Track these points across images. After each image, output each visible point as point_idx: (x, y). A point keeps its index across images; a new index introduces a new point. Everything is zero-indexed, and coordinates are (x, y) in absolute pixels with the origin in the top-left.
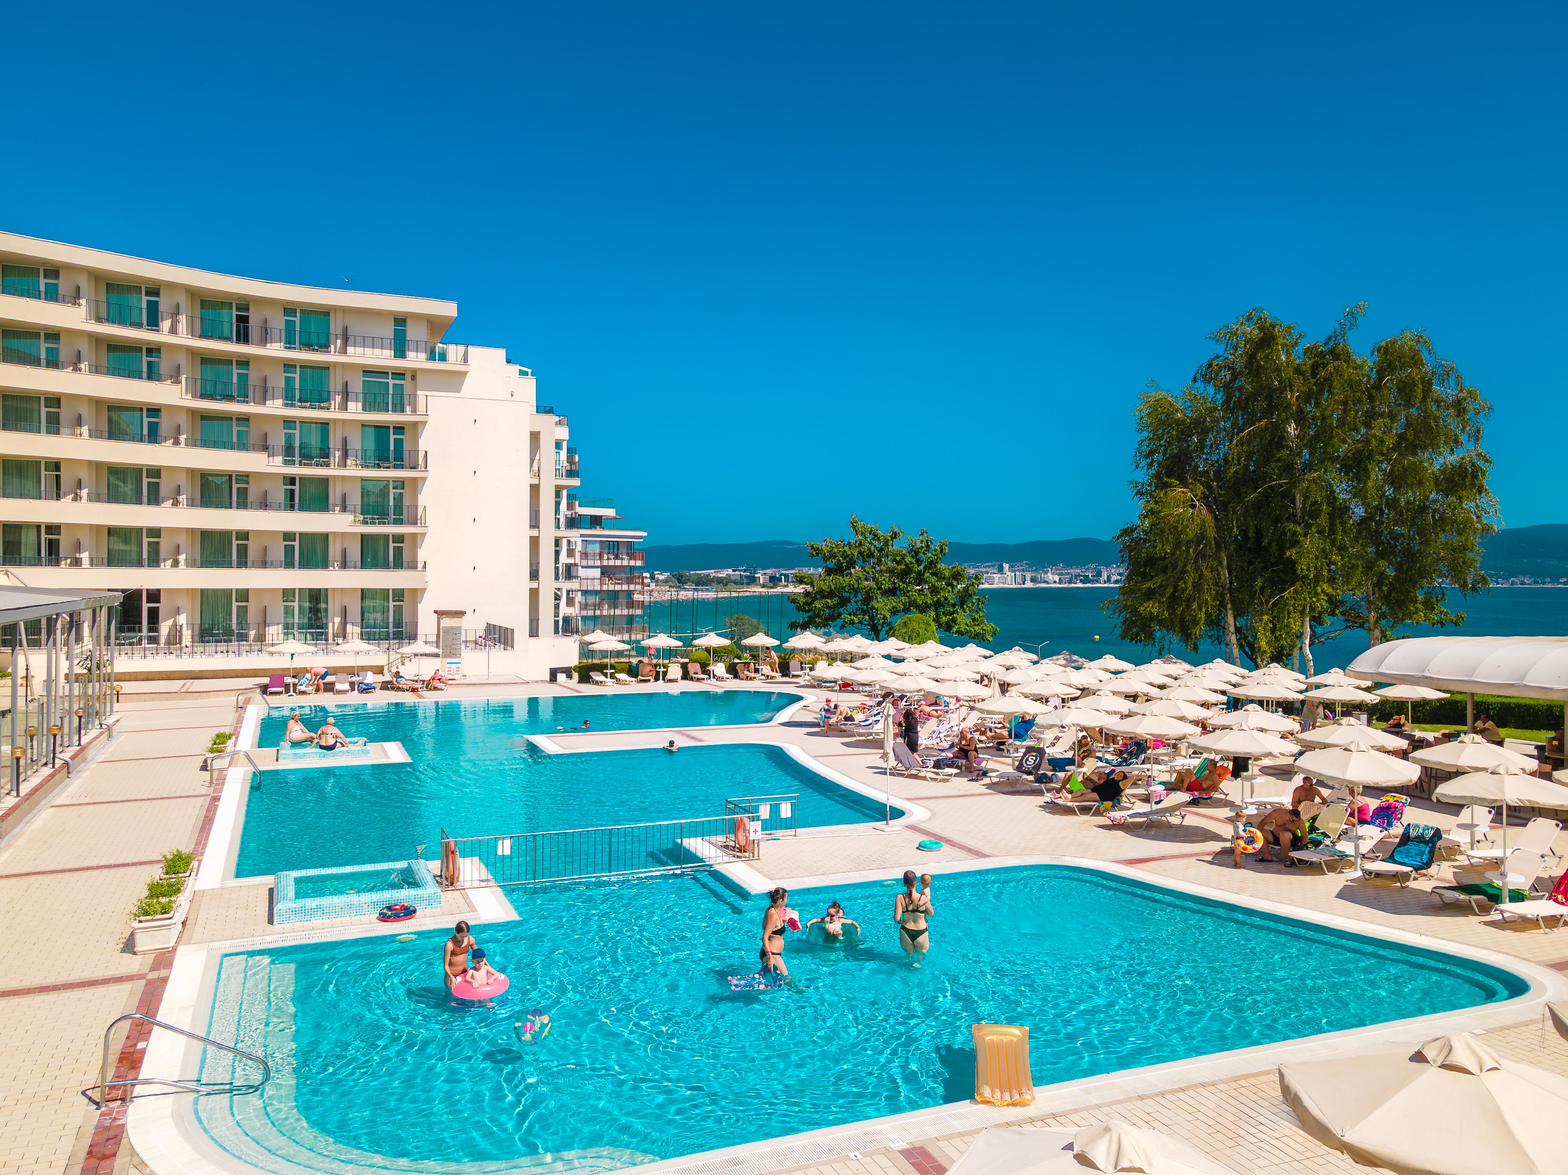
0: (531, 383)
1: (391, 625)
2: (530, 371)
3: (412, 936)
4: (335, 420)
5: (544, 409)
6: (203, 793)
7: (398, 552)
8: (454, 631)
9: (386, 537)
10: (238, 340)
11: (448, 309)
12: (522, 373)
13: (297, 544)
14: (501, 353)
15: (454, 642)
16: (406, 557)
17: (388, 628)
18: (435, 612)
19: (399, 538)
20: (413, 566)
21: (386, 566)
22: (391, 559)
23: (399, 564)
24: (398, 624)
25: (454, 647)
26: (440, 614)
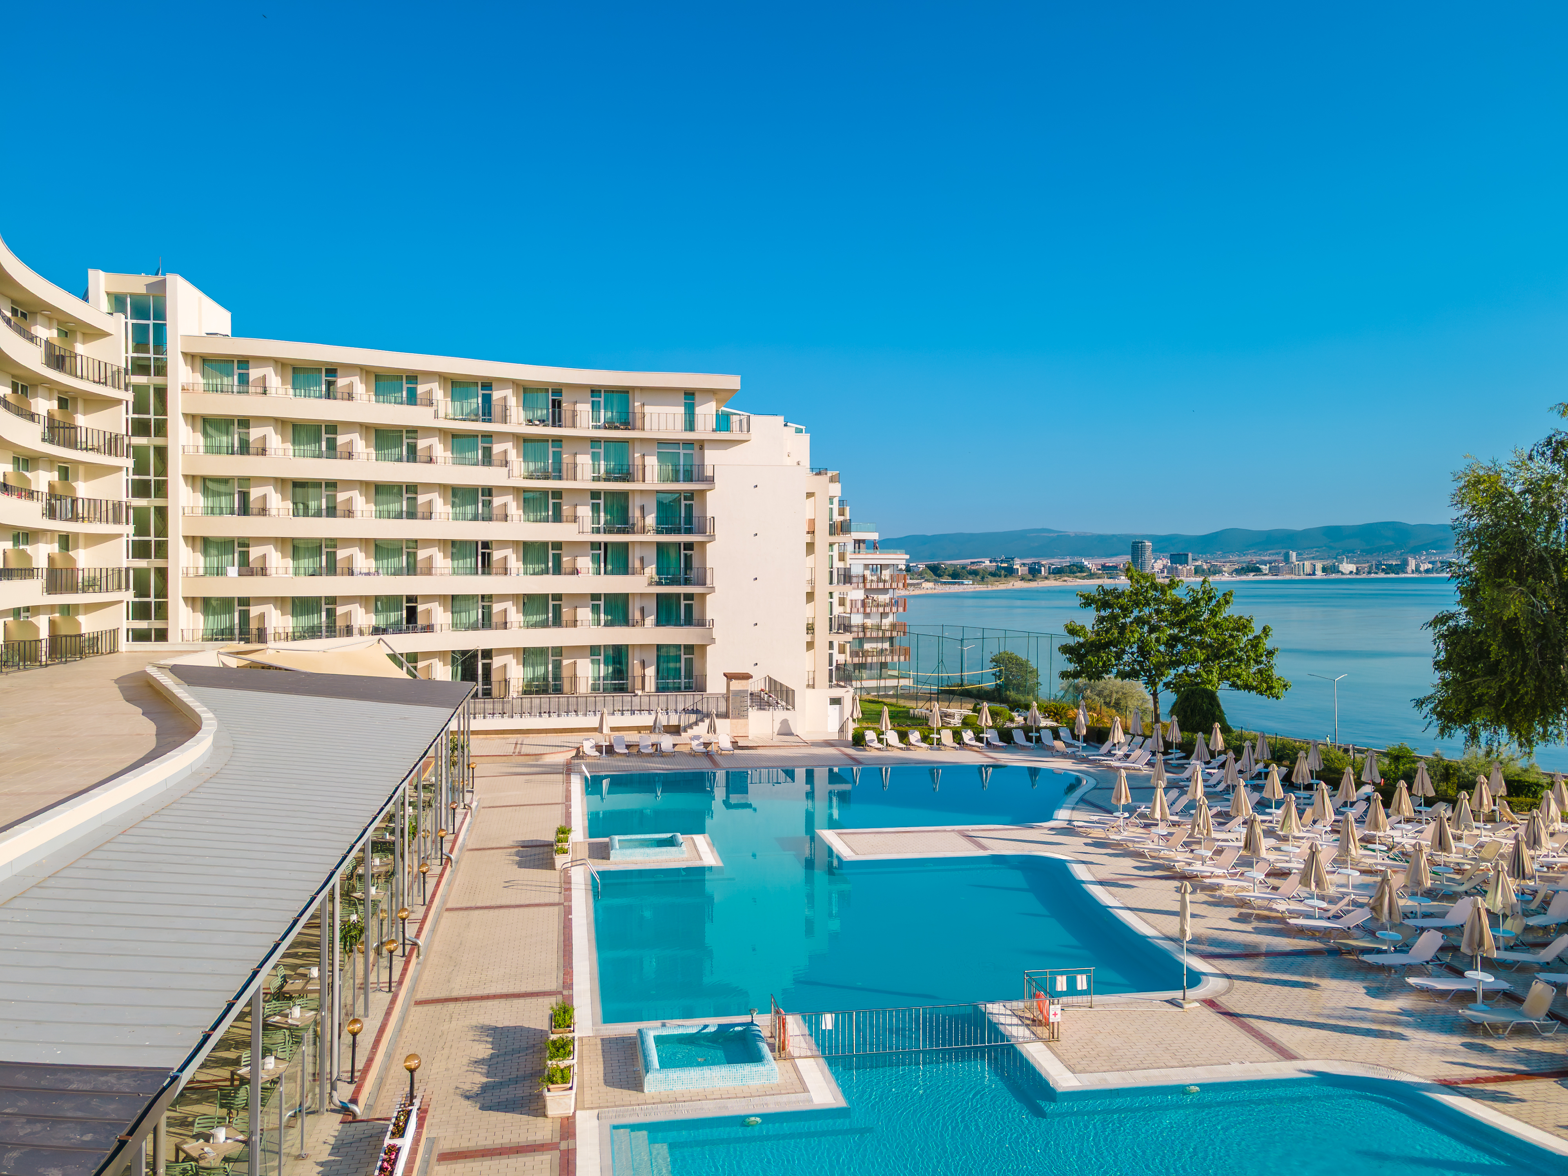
0: (805, 438)
1: (683, 677)
2: (803, 427)
3: (758, 1119)
4: (633, 491)
5: (818, 471)
6: (557, 901)
7: (689, 608)
8: (743, 695)
9: (678, 595)
10: (554, 425)
11: (733, 382)
12: (799, 431)
13: (602, 603)
14: (780, 420)
15: (743, 704)
16: (696, 615)
17: (680, 678)
18: (725, 675)
19: (689, 597)
20: (702, 623)
21: (678, 624)
22: (682, 617)
23: (689, 621)
24: (689, 674)
25: (742, 709)
26: (730, 677)
